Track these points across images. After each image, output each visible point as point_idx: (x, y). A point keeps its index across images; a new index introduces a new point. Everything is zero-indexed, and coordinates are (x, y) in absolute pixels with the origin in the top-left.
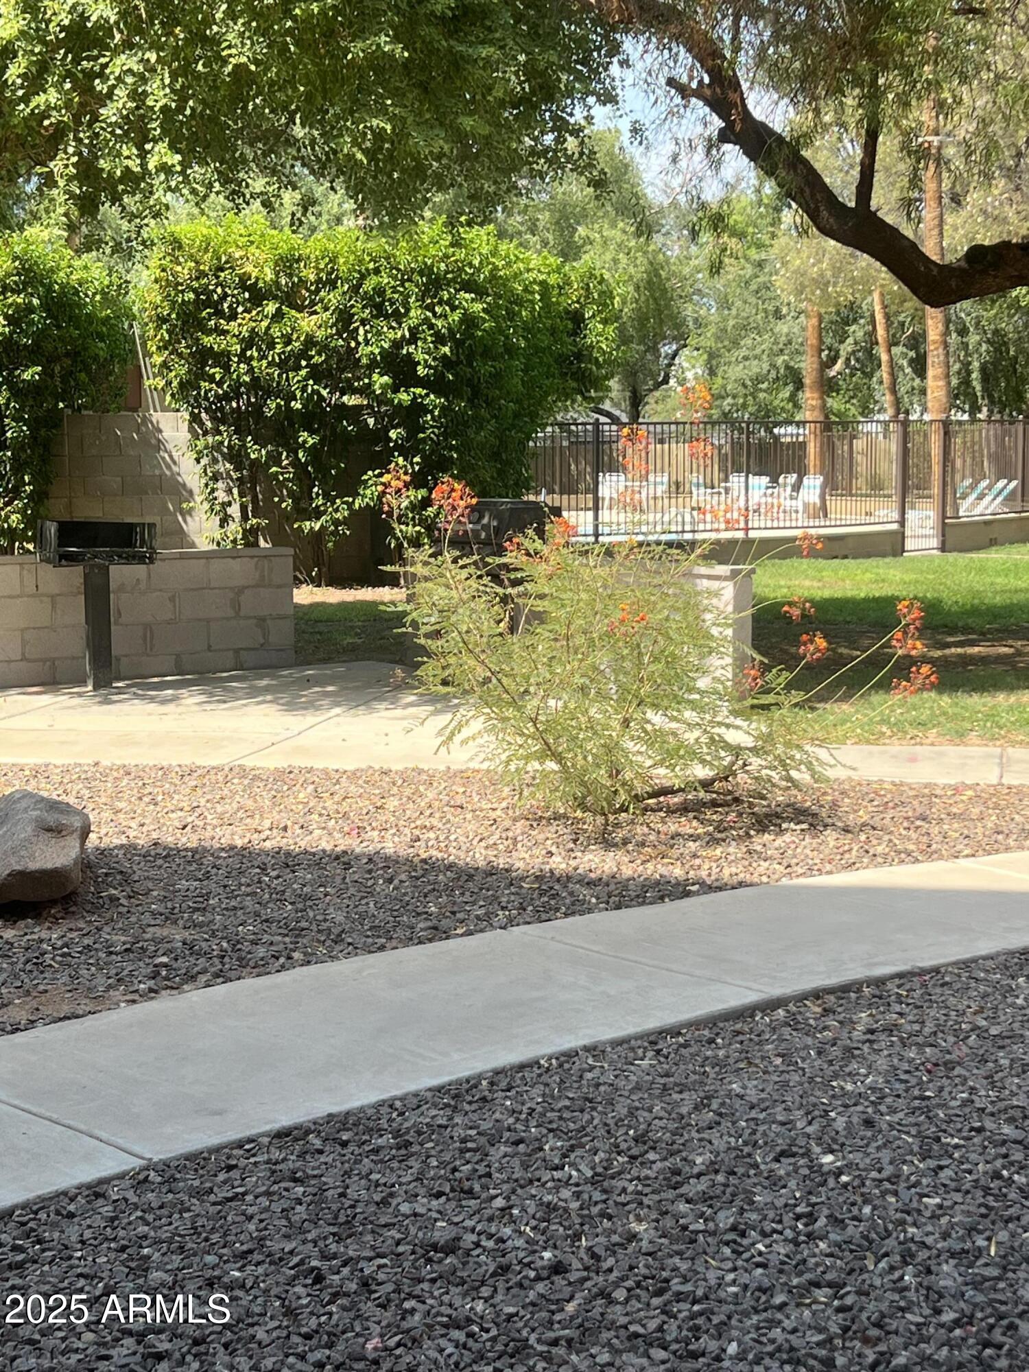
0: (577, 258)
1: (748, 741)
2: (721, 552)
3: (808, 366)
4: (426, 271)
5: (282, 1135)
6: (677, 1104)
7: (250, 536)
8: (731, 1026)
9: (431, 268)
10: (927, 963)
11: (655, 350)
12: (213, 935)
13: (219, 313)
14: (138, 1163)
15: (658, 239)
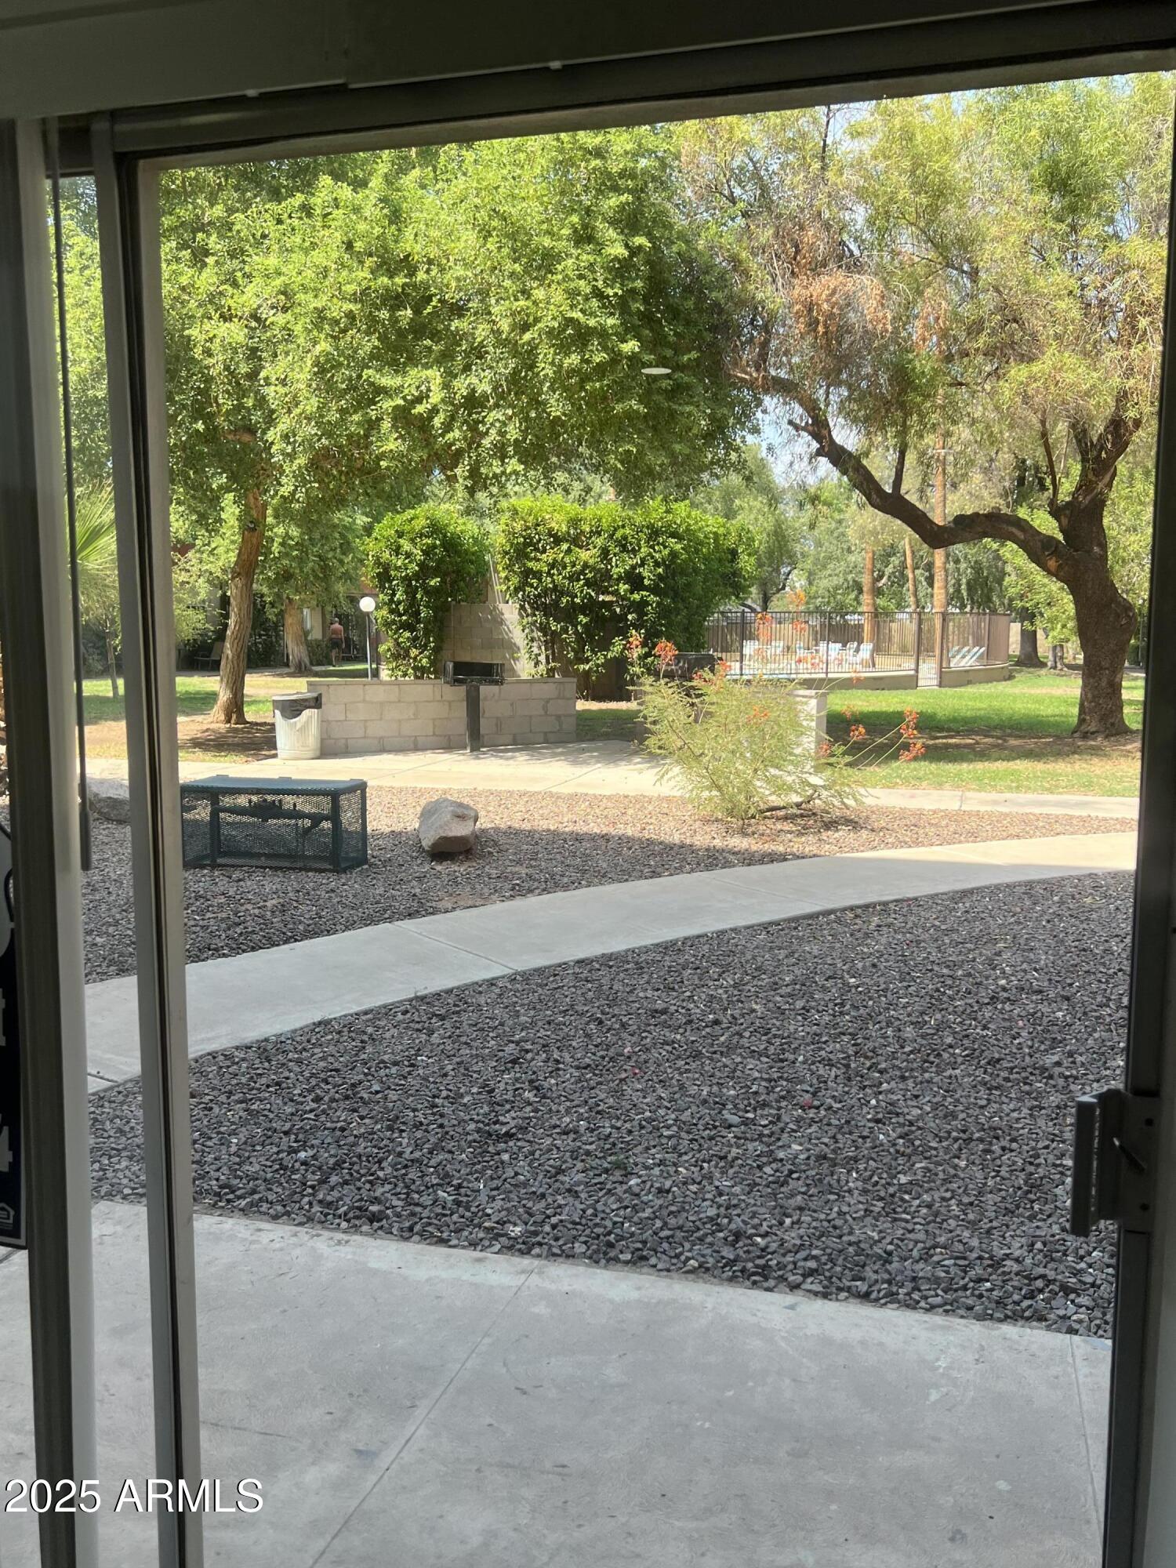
0: (734, 517)
1: (821, 782)
2: (808, 684)
3: (866, 580)
4: (650, 526)
5: (579, 962)
6: (776, 955)
7: (551, 672)
8: (806, 922)
9: (653, 525)
10: (911, 895)
11: (778, 571)
12: (541, 871)
13: (537, 550)
14: (511, 971)
15: (781, 506)
